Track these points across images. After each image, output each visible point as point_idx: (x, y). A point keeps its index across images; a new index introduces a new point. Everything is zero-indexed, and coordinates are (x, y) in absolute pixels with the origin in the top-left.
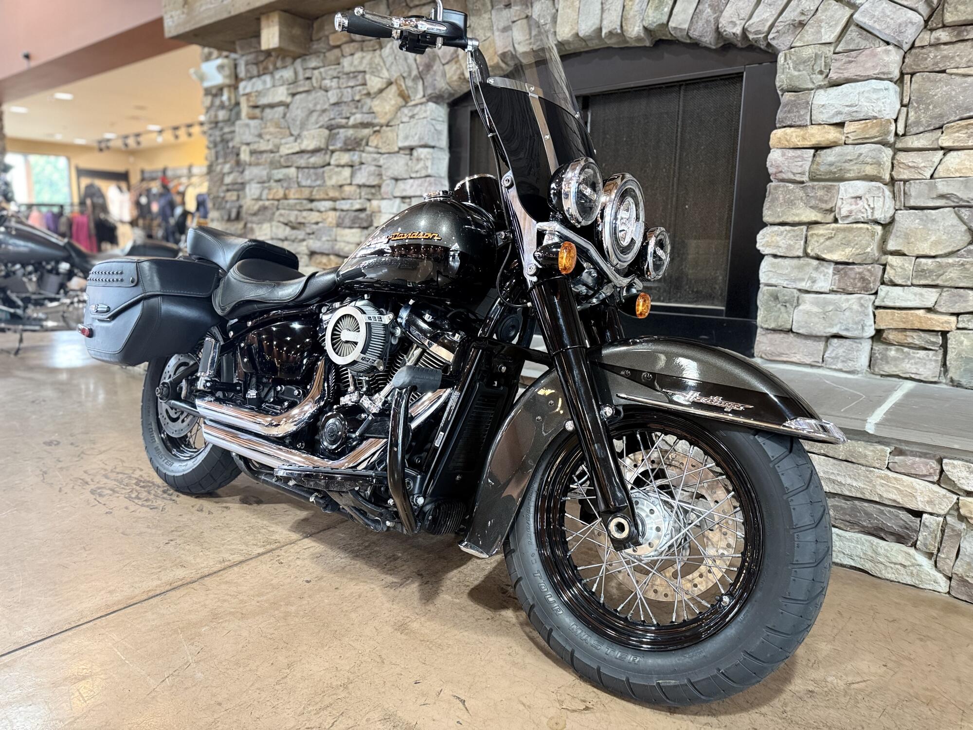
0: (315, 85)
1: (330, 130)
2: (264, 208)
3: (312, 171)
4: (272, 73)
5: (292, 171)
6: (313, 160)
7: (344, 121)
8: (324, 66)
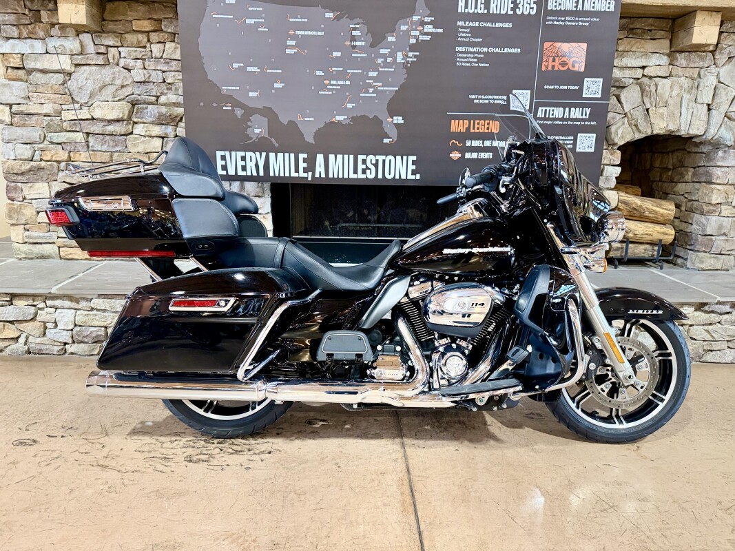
0: (111, 61)
1: (133, 105)
2: (40, 169)
3: (108, 137)
4: (45, 39)
5: (79, 137)
6: (110, 128)
7: (154, 99)
8: (122, 46)
